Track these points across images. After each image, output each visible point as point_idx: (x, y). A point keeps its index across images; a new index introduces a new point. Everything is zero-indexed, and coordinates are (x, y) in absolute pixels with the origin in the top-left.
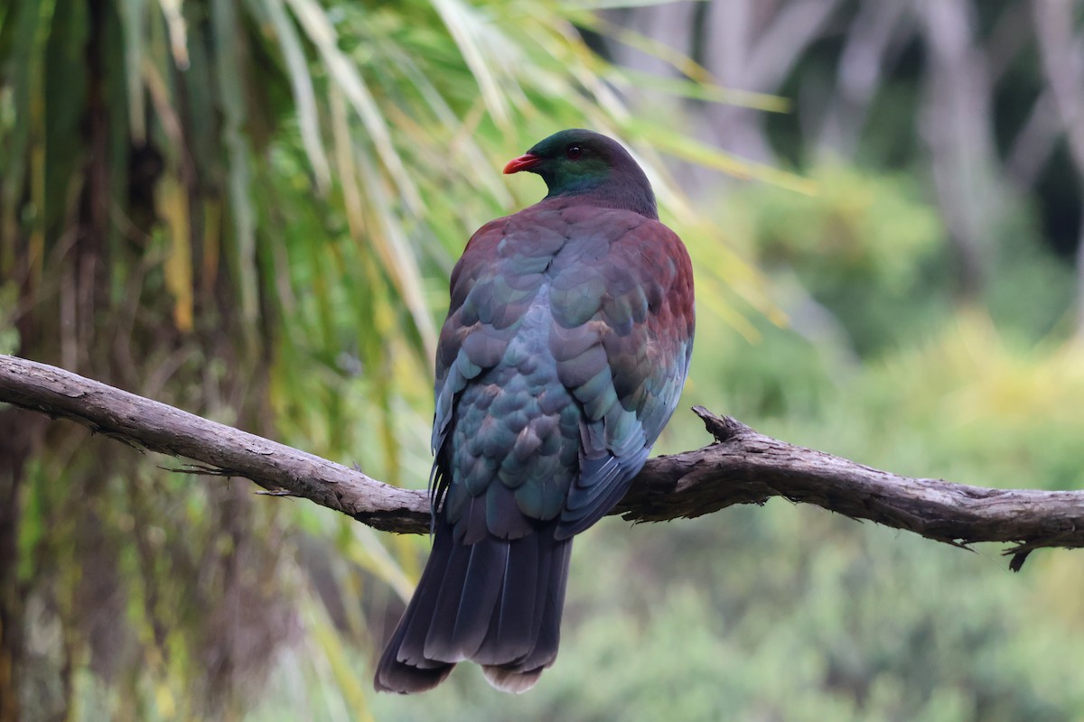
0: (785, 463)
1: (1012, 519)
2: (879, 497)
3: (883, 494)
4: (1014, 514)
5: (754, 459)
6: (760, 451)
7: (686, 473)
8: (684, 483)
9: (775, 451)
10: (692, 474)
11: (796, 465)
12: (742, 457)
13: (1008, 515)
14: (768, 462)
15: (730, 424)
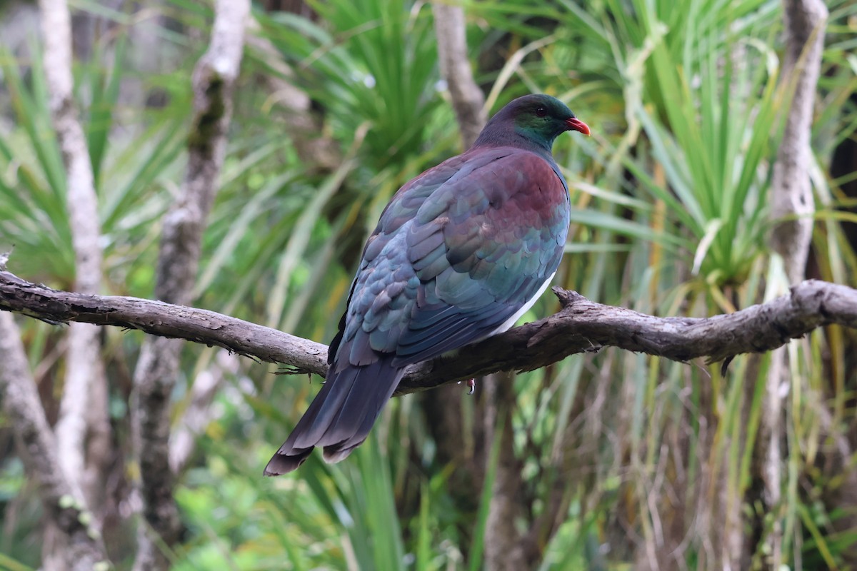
0: (595, 318)
1: (704, 337)
2: (639, 333)
3: (642, 331)
4: (705, 333)
5: (578, 318)
6: (582, 312)
7: (536, 333)
8: (534, 340)
9: (591, 311)
10: (539, 333)
11: (601, 319)
12: (570, 318)
13: (702, 334)
14: (586, 319)
15: (570, 295)
